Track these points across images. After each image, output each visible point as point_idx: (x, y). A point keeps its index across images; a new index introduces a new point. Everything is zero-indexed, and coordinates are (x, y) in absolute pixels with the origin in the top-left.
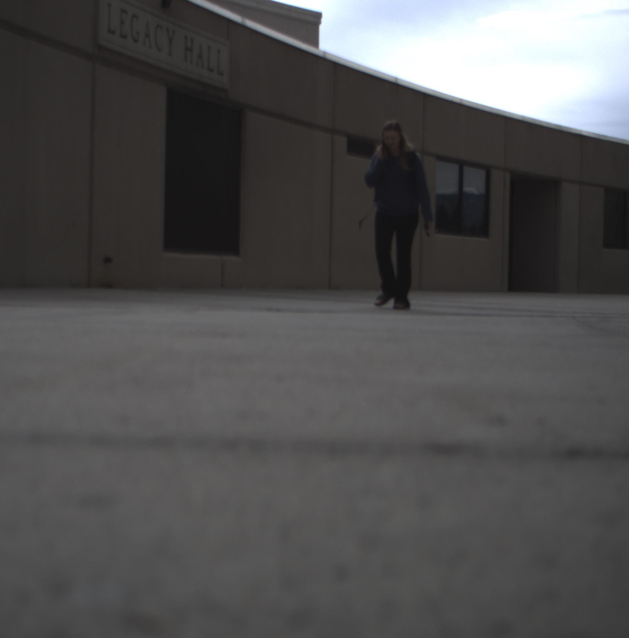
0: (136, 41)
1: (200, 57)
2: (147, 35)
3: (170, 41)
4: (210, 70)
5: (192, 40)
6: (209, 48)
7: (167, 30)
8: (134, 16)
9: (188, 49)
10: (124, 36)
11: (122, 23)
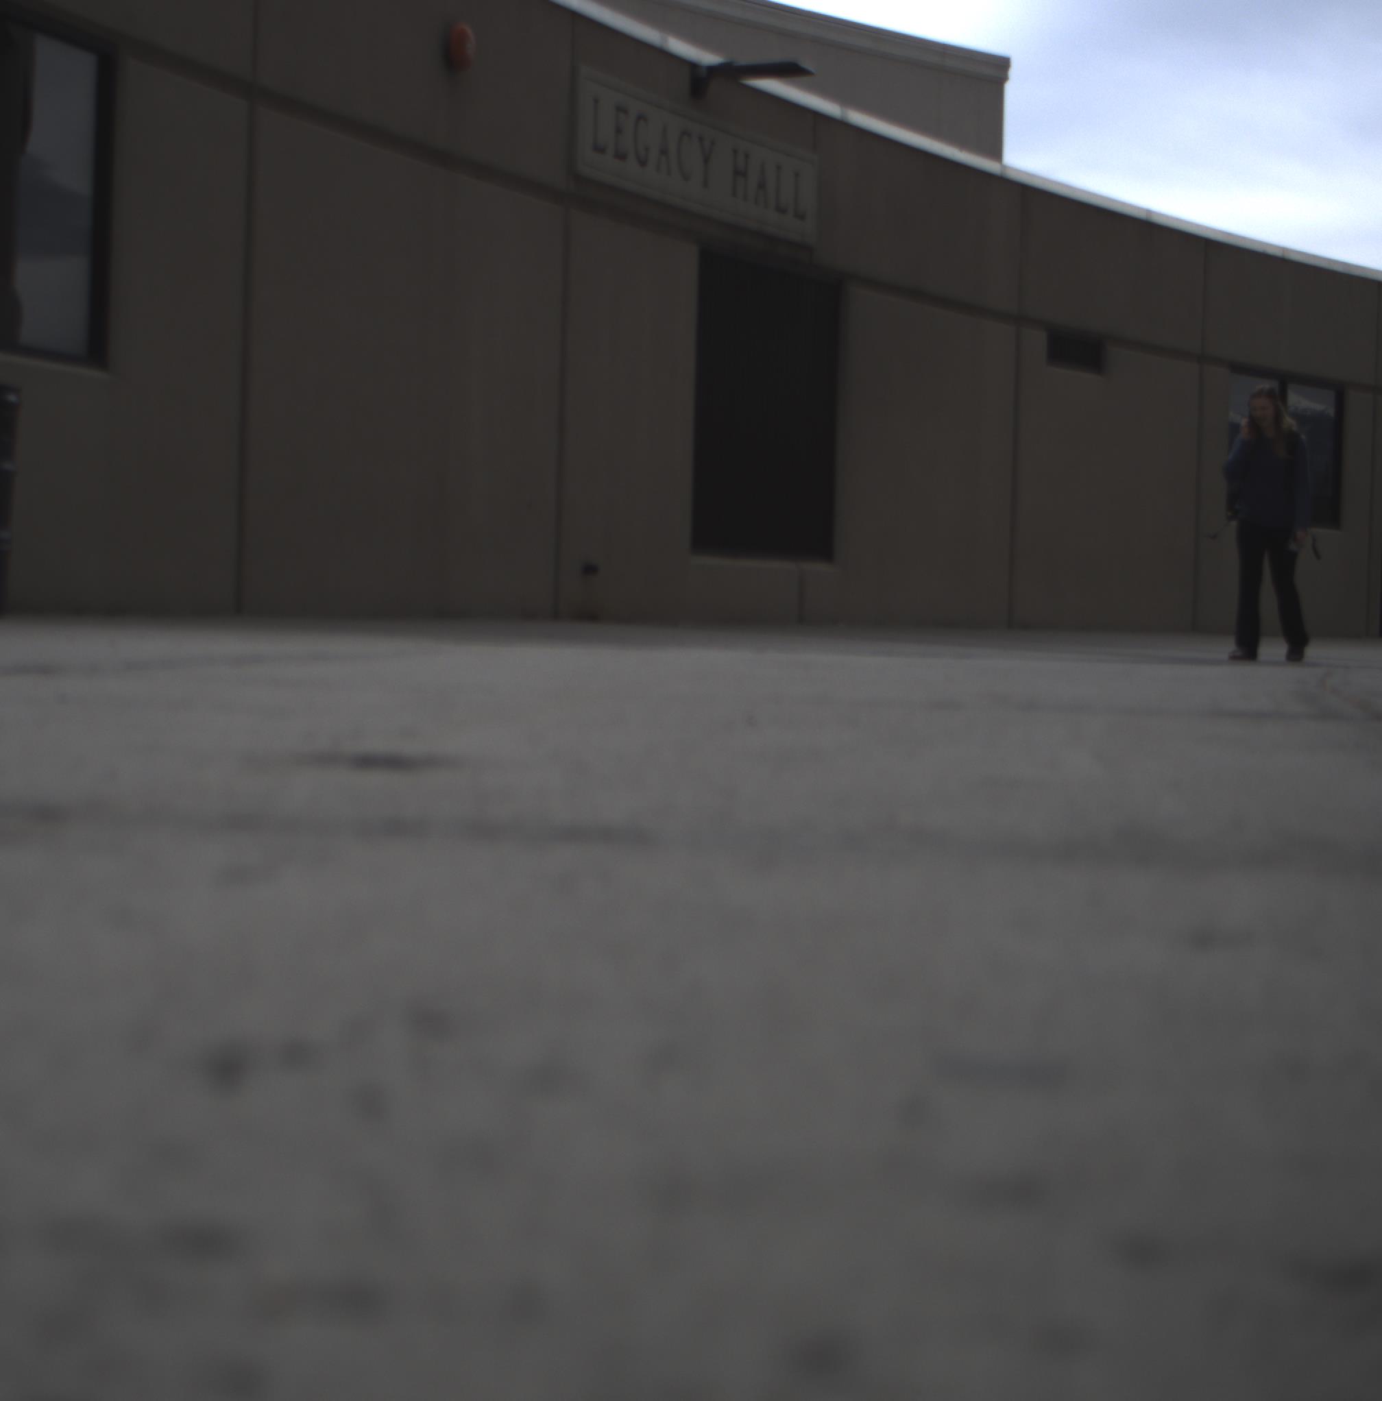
0: (643, 163)
1: (762, 185)
2: (664, 152)
3: (706, 160)
4: (781, 210)
5: (747, 156)
6: (779, 168)
7: (701, 139)
8: (641, 118)
9: (739, 173)
10: (621, 156)
11: (619, 131)
